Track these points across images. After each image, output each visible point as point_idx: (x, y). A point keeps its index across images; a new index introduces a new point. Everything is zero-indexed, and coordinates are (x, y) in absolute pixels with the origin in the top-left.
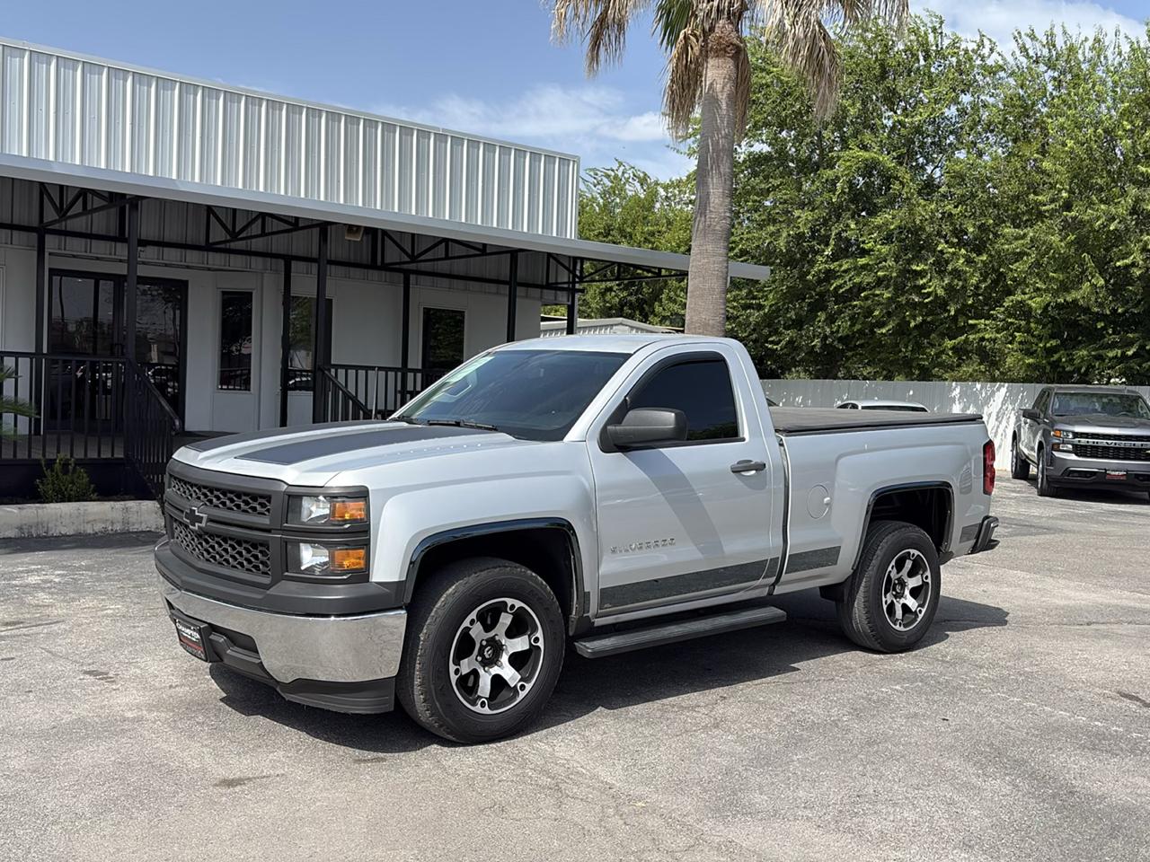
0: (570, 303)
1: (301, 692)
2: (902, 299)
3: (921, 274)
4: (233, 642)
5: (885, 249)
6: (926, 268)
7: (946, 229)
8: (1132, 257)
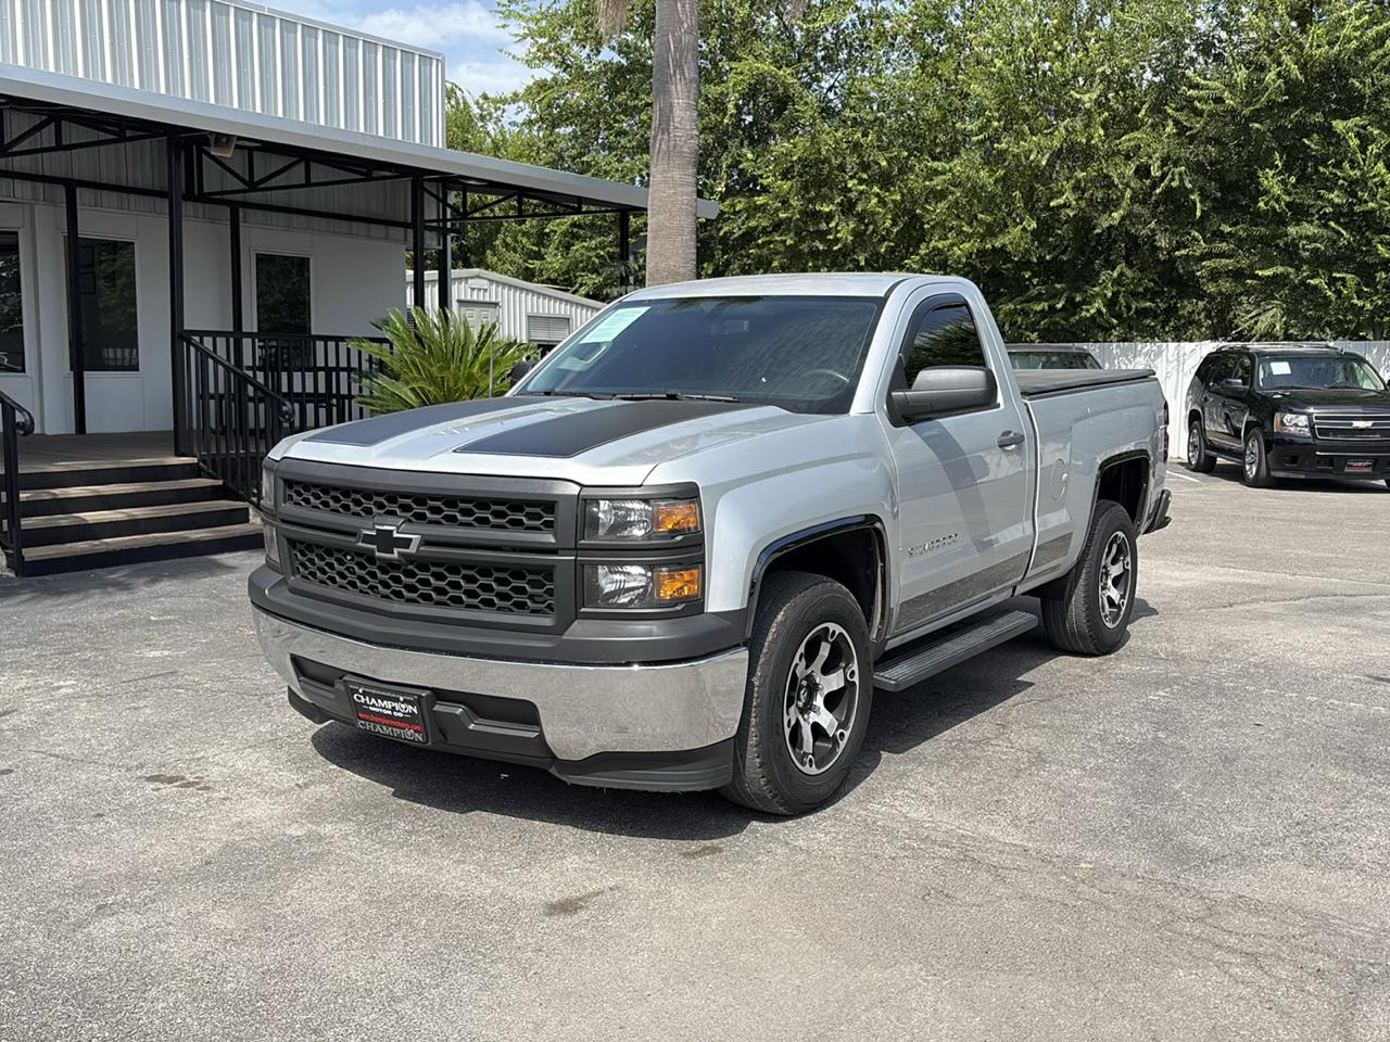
0: (441, 248)
1: (595, 772)
2: (804, 247)
3: (829, 217)
4: (475, 712)
5: (786, 185)
6: (834, 208)
7: (852, 161)
8: (1064, 197)
